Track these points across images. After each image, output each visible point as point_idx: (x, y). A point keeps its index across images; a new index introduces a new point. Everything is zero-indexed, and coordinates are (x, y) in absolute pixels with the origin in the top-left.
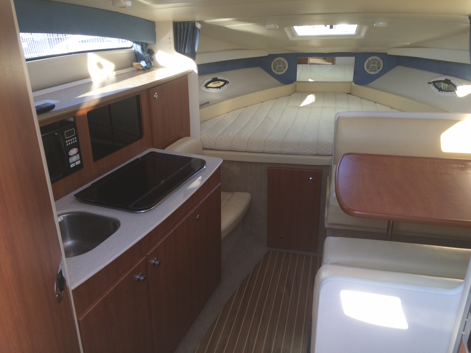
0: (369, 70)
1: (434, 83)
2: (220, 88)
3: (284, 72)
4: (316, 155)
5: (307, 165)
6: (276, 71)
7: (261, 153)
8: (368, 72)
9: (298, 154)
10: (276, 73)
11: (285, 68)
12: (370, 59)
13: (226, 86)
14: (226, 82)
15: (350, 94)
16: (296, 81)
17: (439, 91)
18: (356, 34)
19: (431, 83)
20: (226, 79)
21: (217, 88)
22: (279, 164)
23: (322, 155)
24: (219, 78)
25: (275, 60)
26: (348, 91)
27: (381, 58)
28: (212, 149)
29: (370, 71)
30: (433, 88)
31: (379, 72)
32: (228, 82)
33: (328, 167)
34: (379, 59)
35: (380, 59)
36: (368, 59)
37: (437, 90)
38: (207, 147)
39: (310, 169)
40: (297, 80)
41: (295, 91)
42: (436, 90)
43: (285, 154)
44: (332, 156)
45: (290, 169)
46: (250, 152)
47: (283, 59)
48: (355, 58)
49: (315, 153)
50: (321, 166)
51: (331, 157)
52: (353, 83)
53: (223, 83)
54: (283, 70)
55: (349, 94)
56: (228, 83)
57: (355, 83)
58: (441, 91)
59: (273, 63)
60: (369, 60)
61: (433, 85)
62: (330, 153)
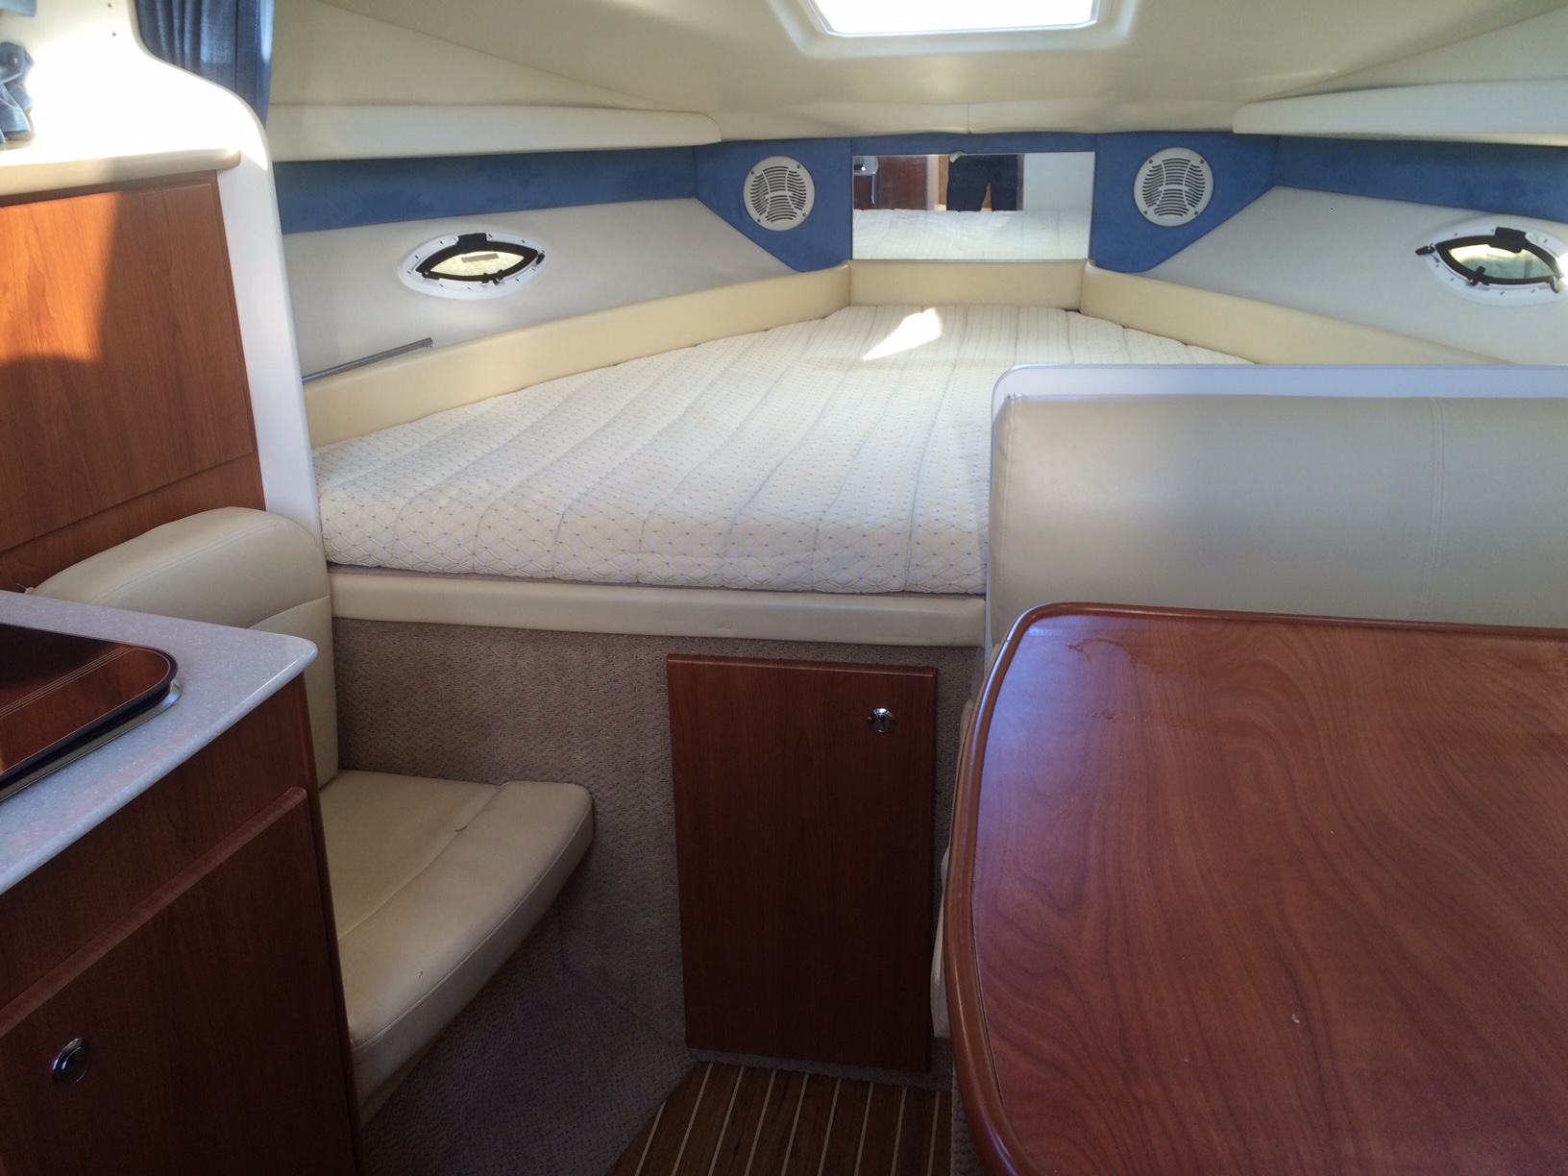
0: (1155, 207)
1: (1444, 249)
2: (496, 283)
3: (799, 219)
4: (904, 593)
5: (859, 646)
6: (766, 214)
7: (629, 585)
8: (1152, 216)
9: (813, 591)
10: (765, 224)
11: (800, 205)
12: (1158, 159)
13: (529, 273)
14: (530, 256)
15: (1079, 311)
16: (851, 258)
17: (1474, 284)
18: (1094, 22)
19: (1432, 250)
20: (530, 244)
21: (485, 278)
22: (721, 639)
23: (932, 594)
24: (495, 235)
25: (759, 169)
26: (1070, 302)
27: (1207, 158)
28: (380, 569)
29: (1160, 212)
30: (1443, 271)
31: (1199, 217)
32: (541, 257)
33: (968, 653)
34: (1195, 159)
35: (1200, 158)
36: (1151, 162)
37: (1460, 281)
38: (356, 555)
39: (877, 666)
40: (856, 256)
41: (847, 301)
42: (1456, 278)
43: (746, 590)
44: (983, 595)
45: (775, 667)
46: (574, 582)
47: (791, 165)
48: (1096, 154)
49: (896, 584)
50: (931, 648)
51: (980, 602)
52: (1088, 265)
53: (515, 259)
54: (796, 210)
55: (1073, 313)
56: (538, 262)
57: (1099, 265)
58: (1480, 283)
59: (750, 180)
60: (1155, 164)
61: (1437, 260)
62: (972, 583)
